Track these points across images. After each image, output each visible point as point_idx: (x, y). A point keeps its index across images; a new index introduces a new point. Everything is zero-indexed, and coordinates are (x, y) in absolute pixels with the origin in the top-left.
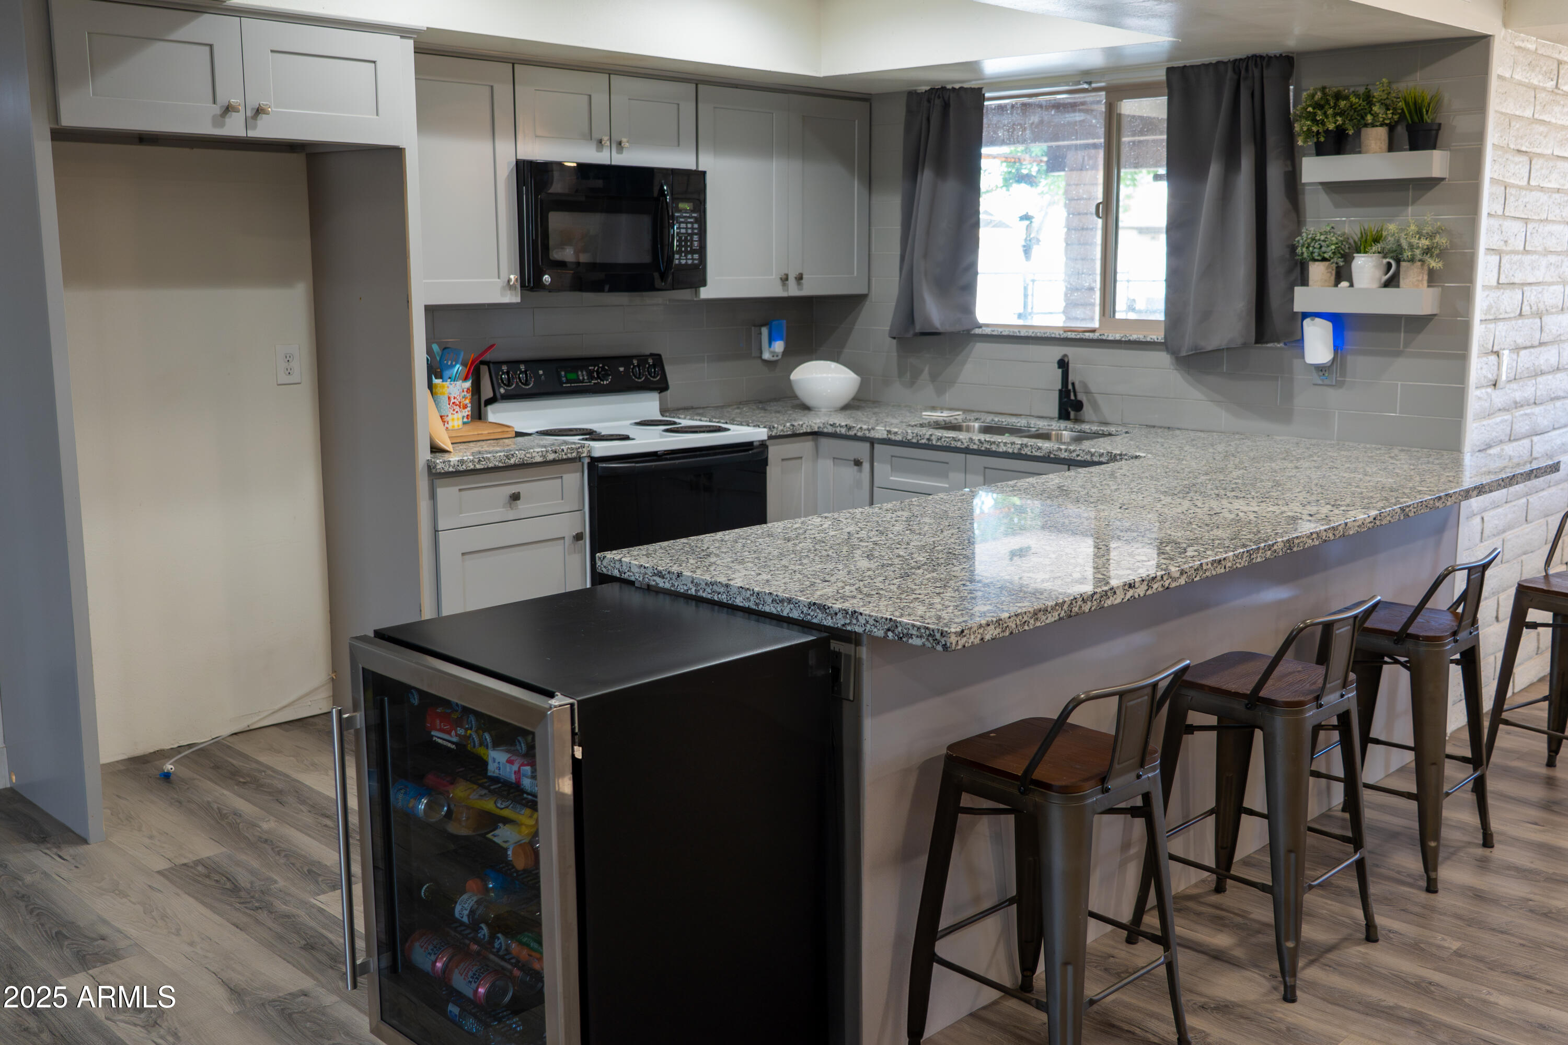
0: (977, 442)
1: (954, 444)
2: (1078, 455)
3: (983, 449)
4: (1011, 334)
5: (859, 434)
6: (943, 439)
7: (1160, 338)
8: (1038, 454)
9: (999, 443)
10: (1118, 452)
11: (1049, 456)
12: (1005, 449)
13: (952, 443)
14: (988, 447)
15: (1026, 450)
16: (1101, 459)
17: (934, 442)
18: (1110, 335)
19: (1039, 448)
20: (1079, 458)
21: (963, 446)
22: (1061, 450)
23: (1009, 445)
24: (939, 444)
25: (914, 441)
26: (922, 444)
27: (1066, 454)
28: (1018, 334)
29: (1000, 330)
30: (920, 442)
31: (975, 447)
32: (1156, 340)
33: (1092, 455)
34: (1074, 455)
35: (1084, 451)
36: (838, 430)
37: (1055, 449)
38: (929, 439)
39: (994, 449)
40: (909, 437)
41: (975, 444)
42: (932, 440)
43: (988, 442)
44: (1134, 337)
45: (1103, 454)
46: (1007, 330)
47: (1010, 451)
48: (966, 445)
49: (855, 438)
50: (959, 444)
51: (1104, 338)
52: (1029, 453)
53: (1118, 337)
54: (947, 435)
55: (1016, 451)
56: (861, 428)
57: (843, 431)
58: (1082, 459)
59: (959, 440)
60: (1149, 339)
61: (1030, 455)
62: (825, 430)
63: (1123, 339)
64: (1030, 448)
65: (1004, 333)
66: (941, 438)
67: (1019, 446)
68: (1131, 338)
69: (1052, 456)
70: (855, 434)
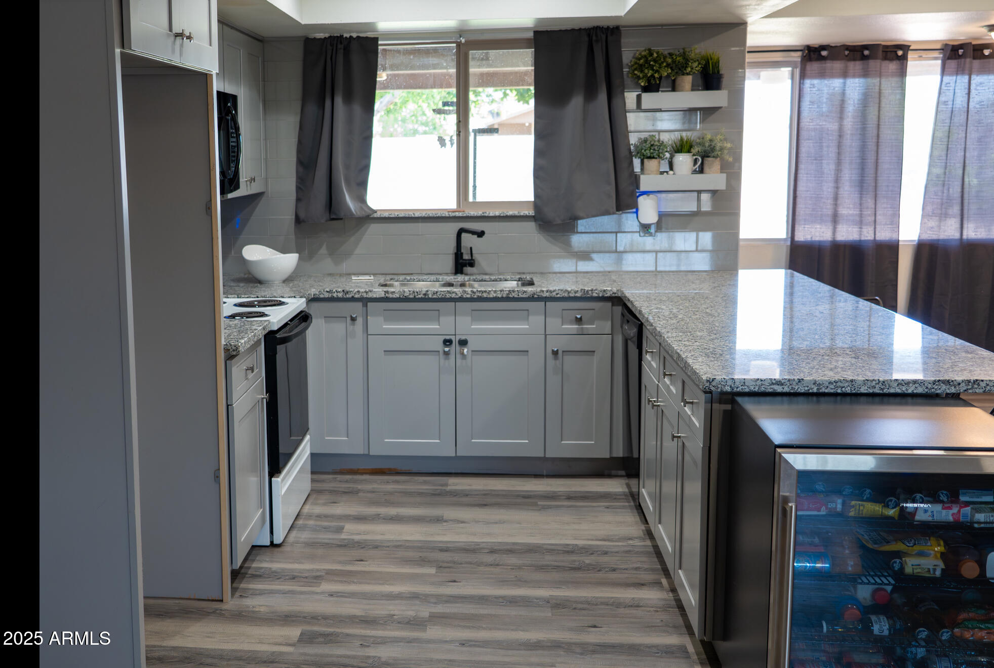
0: (470, 293)
1: (448, 296)
2: (557, 294)
3: (475, 297)
4: (407, 216)
5: (356, 296)
6: (438, 293)
7: (531, 213)
8: (524, 296)
9: (490, 291)
10: (590, 289)
11: (533, 297)
12: (495, 295)
13: (447, 295)
14: (480, 295)
15: (513, 294)
16: (576, 295)
17: (430, 296)
18: (491, 213)
19: (525, 292)
20: (558, 296)
21: (457, 297)
22: (543, 291)
23: (499, 292)
24: (435, 297)
25: (411, 296)
26: (419, 298)
27: (548, 294)
28: (413, 216)
29: (396, 214)
30: (417, 297)
31: (468, 296)
32: (528, 214)
33: (569, 292)
34: (554, 294)
35: (562, 290)
36: (335, 295)
37: (538, 291)
38: (425, 294)
39: (485, 296)
40: (405, 295)
41: (467, 294)
42: (428, 295)
43: (480, 291)
44: (510, 213)
45: (578, 291)
46: (403, 213)
47: (500, 296)
48: (460, 295)
49: (353, 299)
50: (453, 296)
51: (486, 215)
52: (516, 296)
53: (497, 214)
54: (442, 290)
55: (504, 296)
56: (358, 292)
57: (340, 295)
58: (561, 296)
59: (453, 292)
60: (522, 214)
61: (516, 298)
62: (322, 296)
63: (502, 215)
64: (517, 292)
65: (400, 216)
66: (437, 292)
67: (507, 292)
68: (508, 214)
69: (536, 296)
70: (353, 297)
